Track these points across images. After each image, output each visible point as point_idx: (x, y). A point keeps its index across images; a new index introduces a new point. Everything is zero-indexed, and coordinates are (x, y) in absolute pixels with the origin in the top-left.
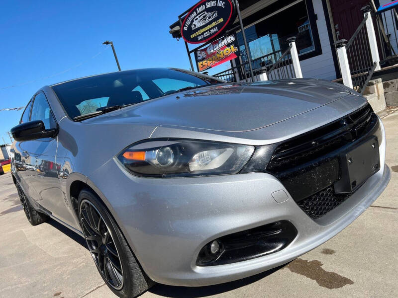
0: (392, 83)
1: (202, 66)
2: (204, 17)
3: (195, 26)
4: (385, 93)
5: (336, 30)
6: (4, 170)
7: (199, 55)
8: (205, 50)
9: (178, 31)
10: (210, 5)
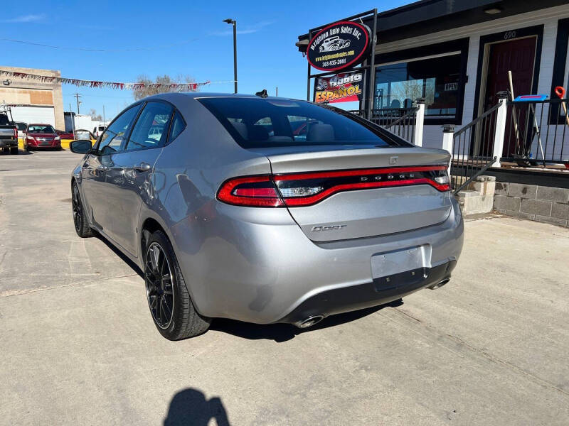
0: (505, 186)
1: (319, 97)
2: (336, 42)
4: (495, 195)
5: (488, 102)
6: (62, 145)
7: (319, 83)
8: (328, 80)
9: (306, 46)
10: (346, 30)
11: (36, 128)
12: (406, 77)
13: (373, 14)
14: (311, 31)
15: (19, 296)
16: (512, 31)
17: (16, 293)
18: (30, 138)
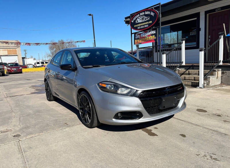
0: (226, 72)
1: (137, 42)
2: (143, 18)
3: (138, 21)
4: (222, 76)
5: (209, 38)
6: (23, 71)
7: (136, 36)
8: (140, 34)
9: (129, 21)
10: (147, 13)
11: (11, 64)
12: (170, 31)
13: (159, 5)
14: (131, 15)
15: (35, 137)
16: (219, 8)
17: (33, 136)
18: (9, 69)
